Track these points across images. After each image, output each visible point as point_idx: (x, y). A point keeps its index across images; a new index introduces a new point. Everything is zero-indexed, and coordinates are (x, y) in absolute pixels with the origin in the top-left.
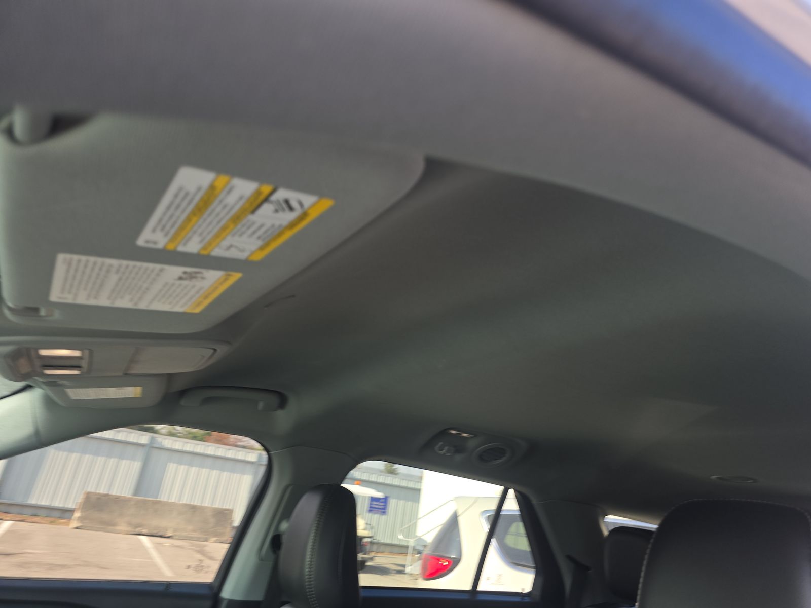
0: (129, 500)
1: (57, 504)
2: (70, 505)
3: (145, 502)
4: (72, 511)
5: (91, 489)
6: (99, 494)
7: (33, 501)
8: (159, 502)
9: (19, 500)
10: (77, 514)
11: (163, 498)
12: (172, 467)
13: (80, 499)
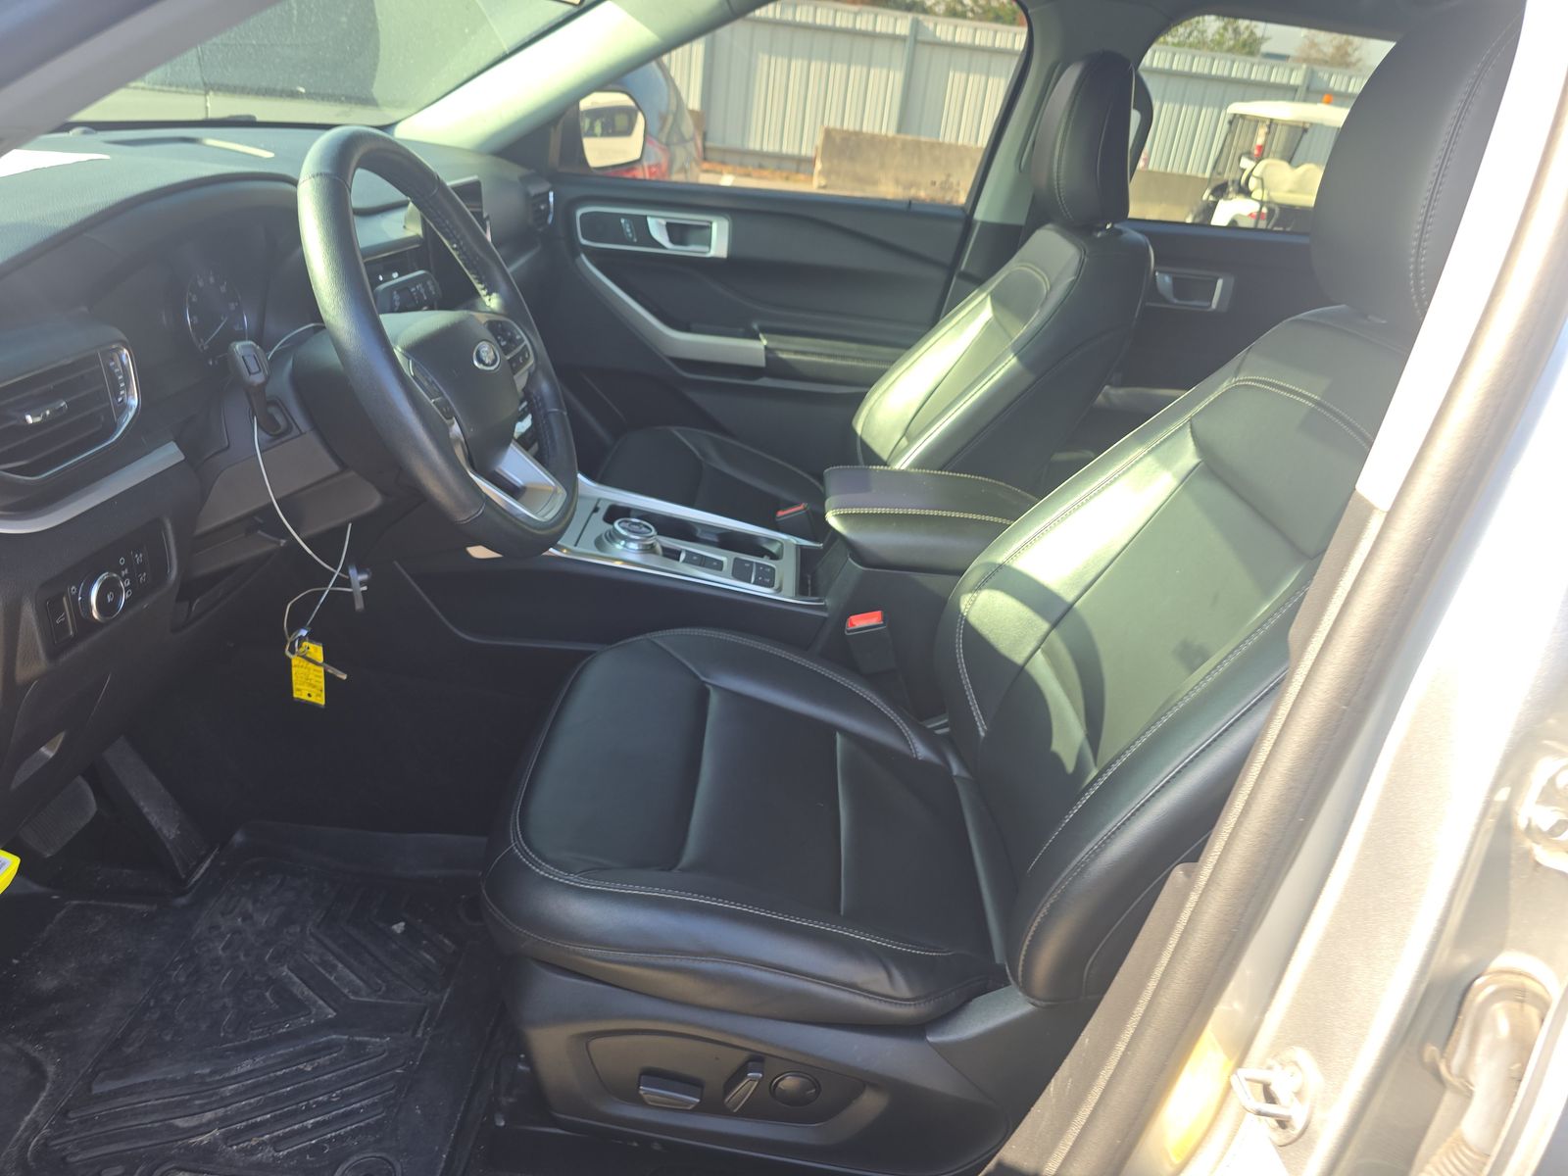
0: (893, 140)
1: (789, 148)
2: (807, 151)
3: (918, 144)
4: (811, 161)
5: (833, 122)
6: (847, 132)
7: (754, 145)
8: (941, 145)
9: (734, 142)
10: (819, 166)
11: (947, 137)
12: (956, 78)
13: (819, 140)
